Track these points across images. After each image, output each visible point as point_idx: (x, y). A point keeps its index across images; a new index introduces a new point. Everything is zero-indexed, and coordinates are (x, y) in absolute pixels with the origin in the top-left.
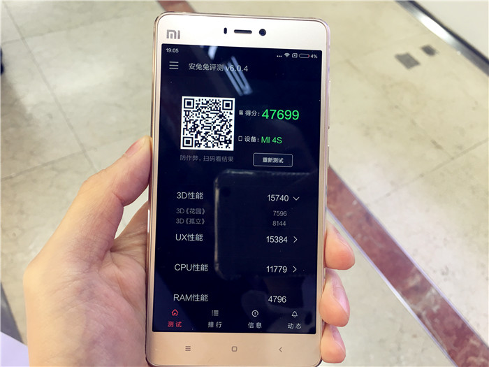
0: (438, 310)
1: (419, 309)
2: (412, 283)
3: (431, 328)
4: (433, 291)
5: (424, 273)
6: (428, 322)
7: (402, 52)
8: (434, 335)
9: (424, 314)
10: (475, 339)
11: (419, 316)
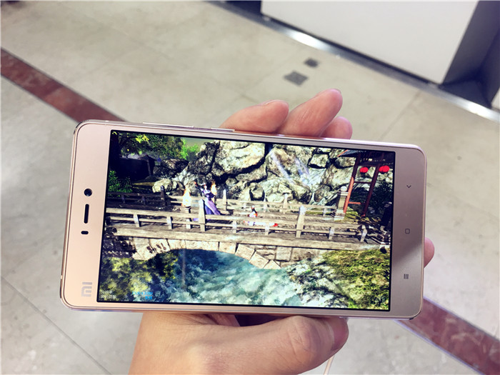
7: (288, 72)
10: (449, 317)
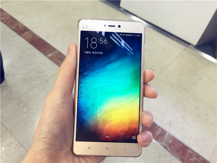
0: (172, 142)
1: (164, 144)
2: (158, 133)
3: (171, 151)
4: (167, 134)
5: (162, 127)
6: (169, 149)
8: (173, 154)
10: (189, 150)
11: (165, 147)
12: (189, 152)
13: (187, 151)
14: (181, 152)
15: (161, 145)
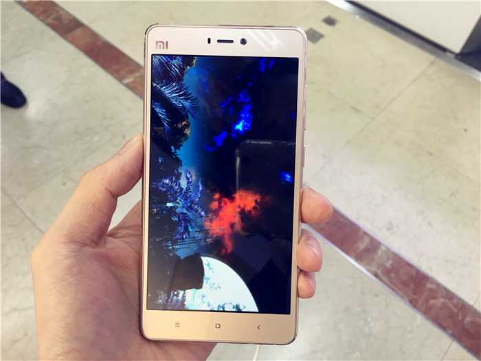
0: (392, 265)
1: (374, 269)
2: (362, 245)
3: (389, 283)
4: (383, 248)
5: (371, 233)
6: (385, 279)
8: (393, 290)
9: (379, 272)
10: (431, 283)
11: (376, 275)
12: (429, 286)
13: (425, 285)
14: (412, 286)
15: (368, 270)
